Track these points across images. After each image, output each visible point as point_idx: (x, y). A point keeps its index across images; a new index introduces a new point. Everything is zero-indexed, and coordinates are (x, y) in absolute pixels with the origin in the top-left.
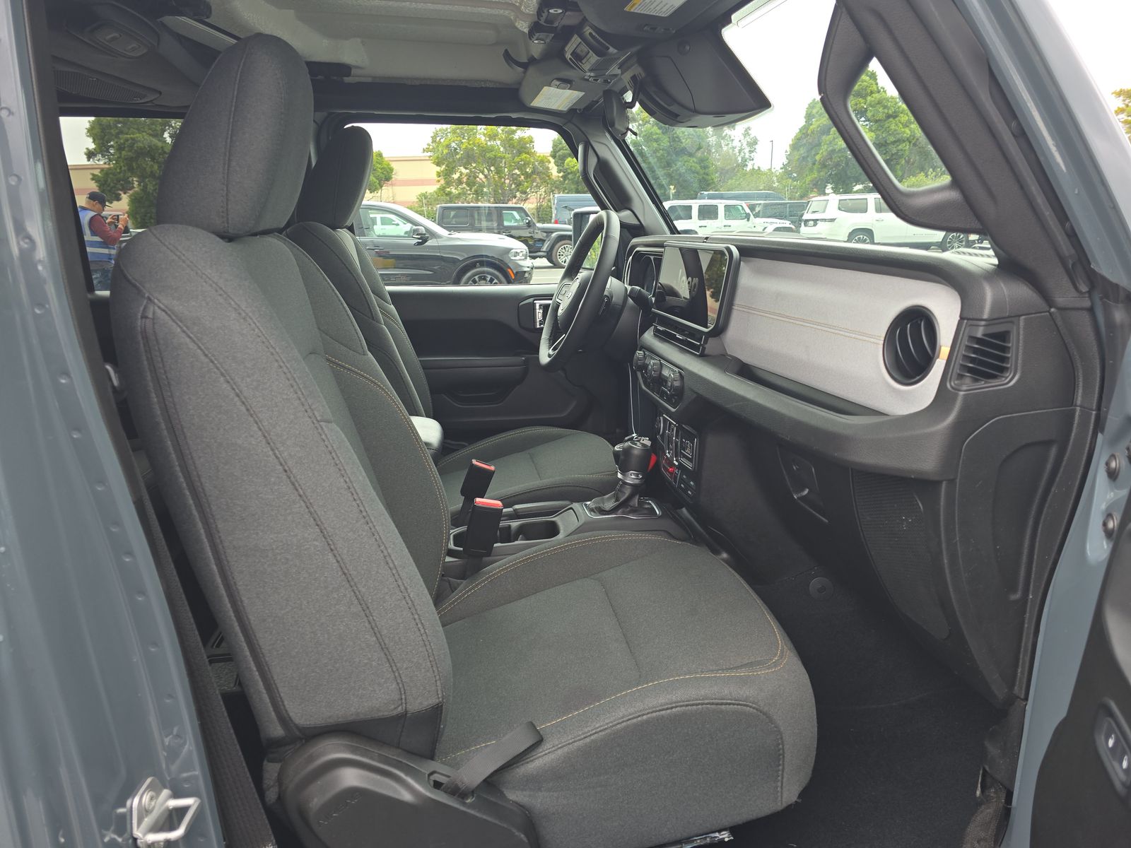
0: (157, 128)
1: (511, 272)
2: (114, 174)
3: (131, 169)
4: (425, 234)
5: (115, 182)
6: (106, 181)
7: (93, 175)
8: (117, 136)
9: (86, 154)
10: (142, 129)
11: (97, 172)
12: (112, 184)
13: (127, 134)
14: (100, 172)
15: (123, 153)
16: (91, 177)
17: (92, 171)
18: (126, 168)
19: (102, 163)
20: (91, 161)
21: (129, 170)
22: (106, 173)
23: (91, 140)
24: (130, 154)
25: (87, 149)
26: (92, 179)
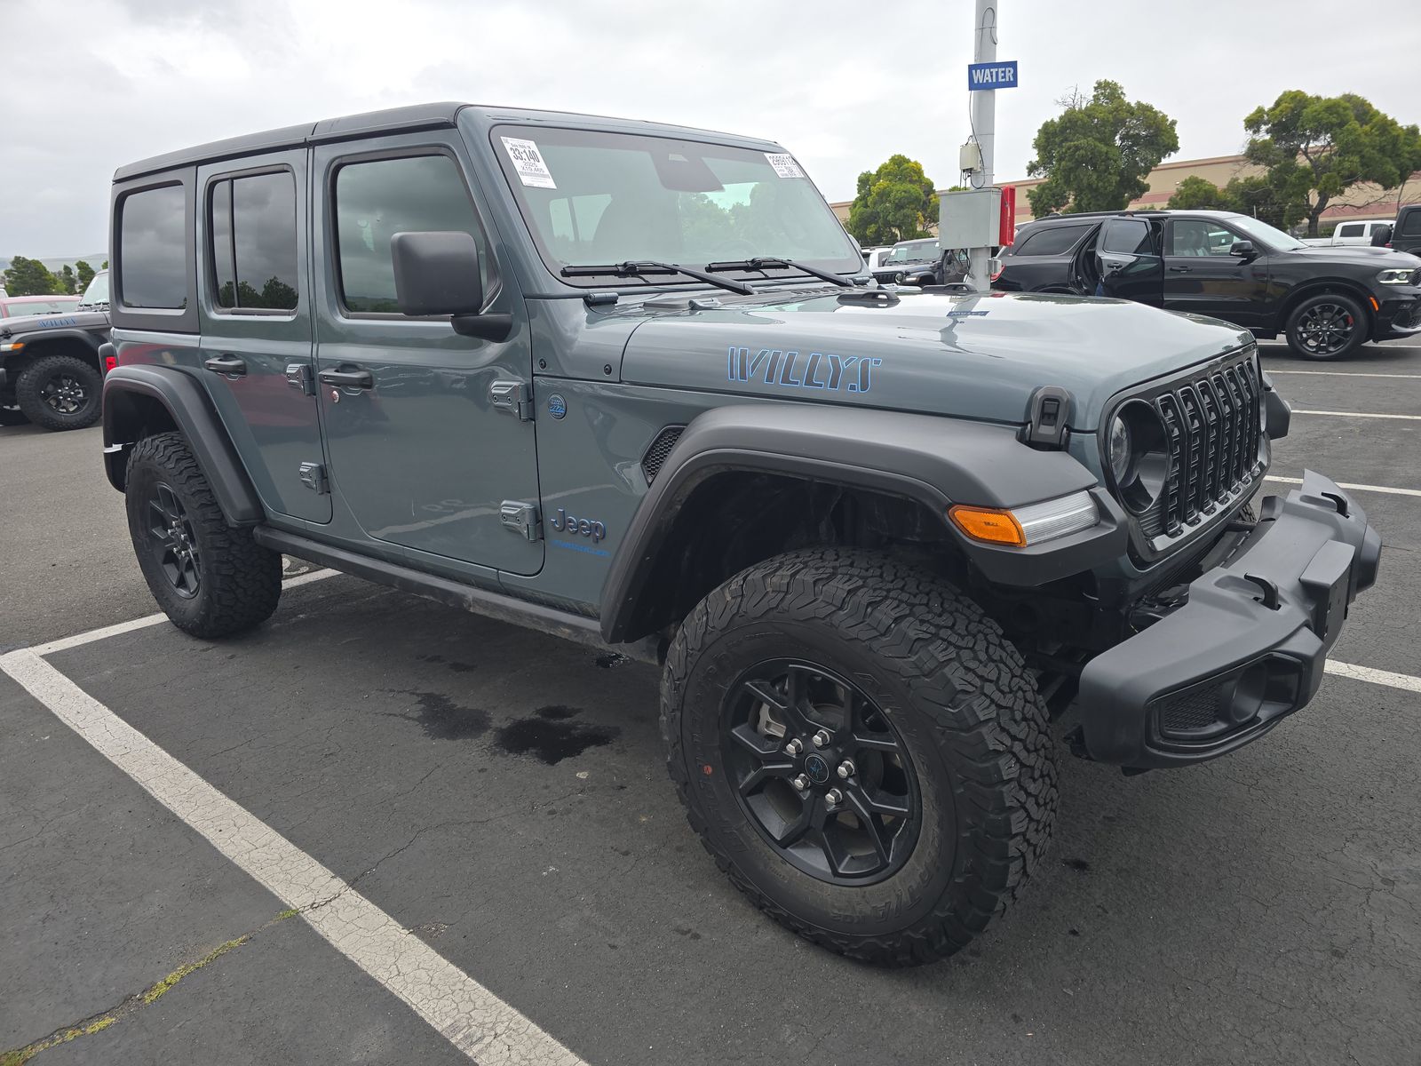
0: (1107, 130)
1: (1374, 302)
2: (1050, 189)
3: (1068, 182)
4: (1251, 250)
5: (1049, 197)
6: (1040, 197)
7: (1029, 191)
8: (1060, 145)
9: (1028, 168)
10: (1089, 134)
11: (1033, 188)
12: (1046, 201)
13: (1071, 141)
14: (1037, 188)
15: (1063, 163)
16: (1027, 193)
17: (1029, 188)
18: (1063, 181)
19: (1042, 177)
20: (1032, 177)
21: (1065, 182)
22: (1043, 188)
23: (1036, 151)
24: (1068, 163)
25: (1030, 162)
26: (1027, 196)
